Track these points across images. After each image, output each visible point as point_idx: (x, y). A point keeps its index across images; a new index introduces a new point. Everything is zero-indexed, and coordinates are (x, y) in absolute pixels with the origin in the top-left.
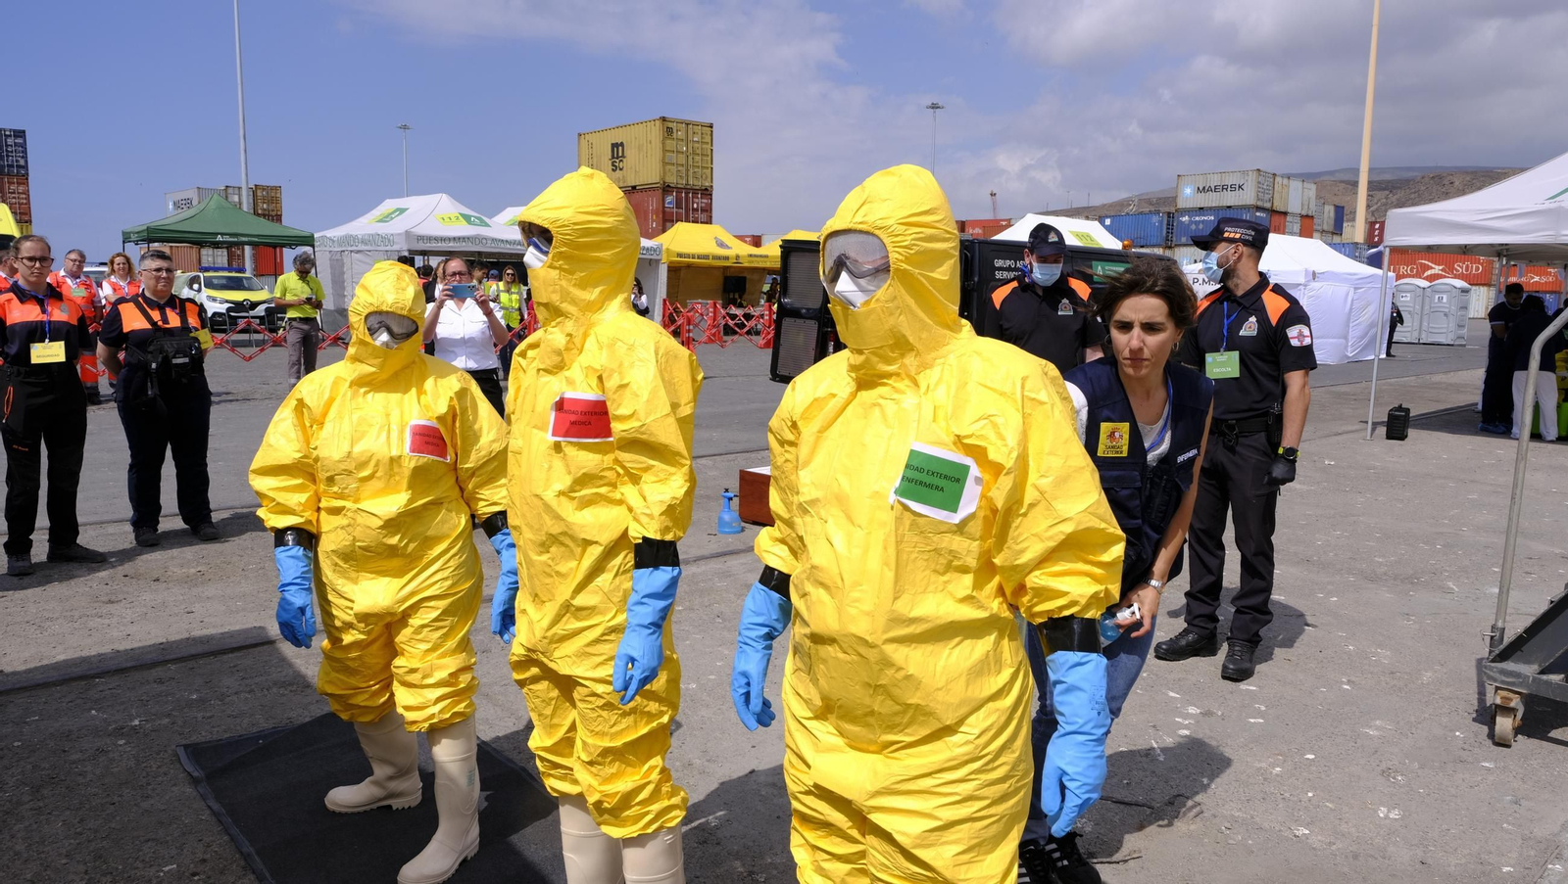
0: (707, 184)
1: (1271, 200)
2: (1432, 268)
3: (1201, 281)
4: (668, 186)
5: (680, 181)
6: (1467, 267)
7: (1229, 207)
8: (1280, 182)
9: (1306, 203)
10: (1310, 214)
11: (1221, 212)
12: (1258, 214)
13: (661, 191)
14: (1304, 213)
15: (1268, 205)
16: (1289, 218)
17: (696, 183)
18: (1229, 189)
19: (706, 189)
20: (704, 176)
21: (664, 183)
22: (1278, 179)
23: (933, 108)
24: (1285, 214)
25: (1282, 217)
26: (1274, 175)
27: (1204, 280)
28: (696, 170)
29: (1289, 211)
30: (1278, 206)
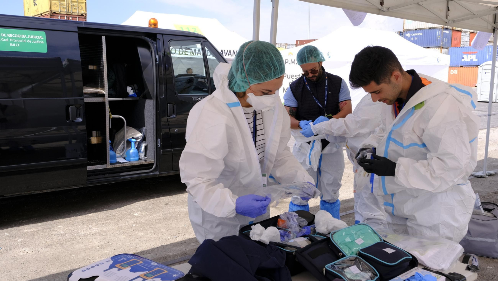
0: (83, 12)
3: (290, 62)
4: (55, 13)
5: (62, 10)
7: (430, 28)
11: (426, 30)
12: (445, 31)
13: (49, 16)
16: (462, 34)
17: (74, 11)
19: (82, 15)
20: (80, 8)
21: (51, 11)
25: (459, 33)
28: (74, 4)
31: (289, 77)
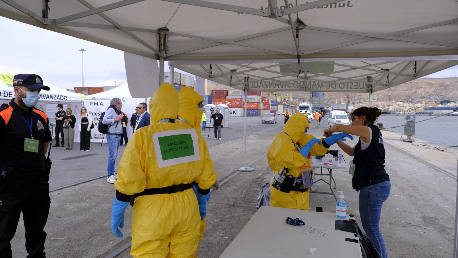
1: (180, 82)
2: (227, 103)
3: (93, 104)
6: (236, 102)
8: (183, 76)
9: (191, 83)
10: (193, 87)
12: (176, 86)
14: (191, 86)
15: (179, 83)
18: (167, 77)
22: (181, 75)
23: (82, 51)
24: (185, 86)
26: (180, 74)
27: (95, 103)
29: (186, 85)
30: (182, 83)
31: (93, 114)
